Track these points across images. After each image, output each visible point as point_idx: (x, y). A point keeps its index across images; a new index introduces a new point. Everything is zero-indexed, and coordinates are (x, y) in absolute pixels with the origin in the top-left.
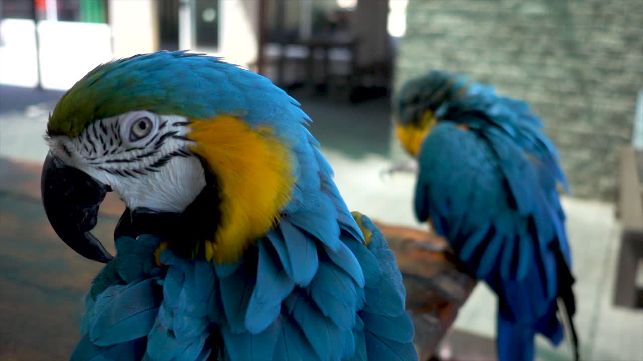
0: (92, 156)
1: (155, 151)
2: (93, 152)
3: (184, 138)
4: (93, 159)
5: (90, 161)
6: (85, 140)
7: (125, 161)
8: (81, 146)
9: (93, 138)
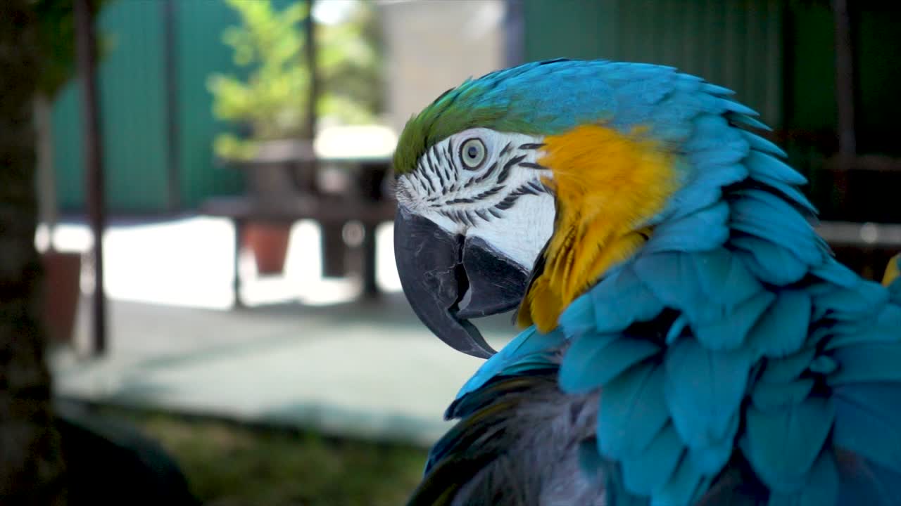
0: (433, 195)
1: (499, 185)
2: (432, 192)
3: (535, 166)
4: (433, 200)
5: (431, 203)
6: (420, 174)
7: (465, 201)
8: (418, 184)
9: (428, 171)
